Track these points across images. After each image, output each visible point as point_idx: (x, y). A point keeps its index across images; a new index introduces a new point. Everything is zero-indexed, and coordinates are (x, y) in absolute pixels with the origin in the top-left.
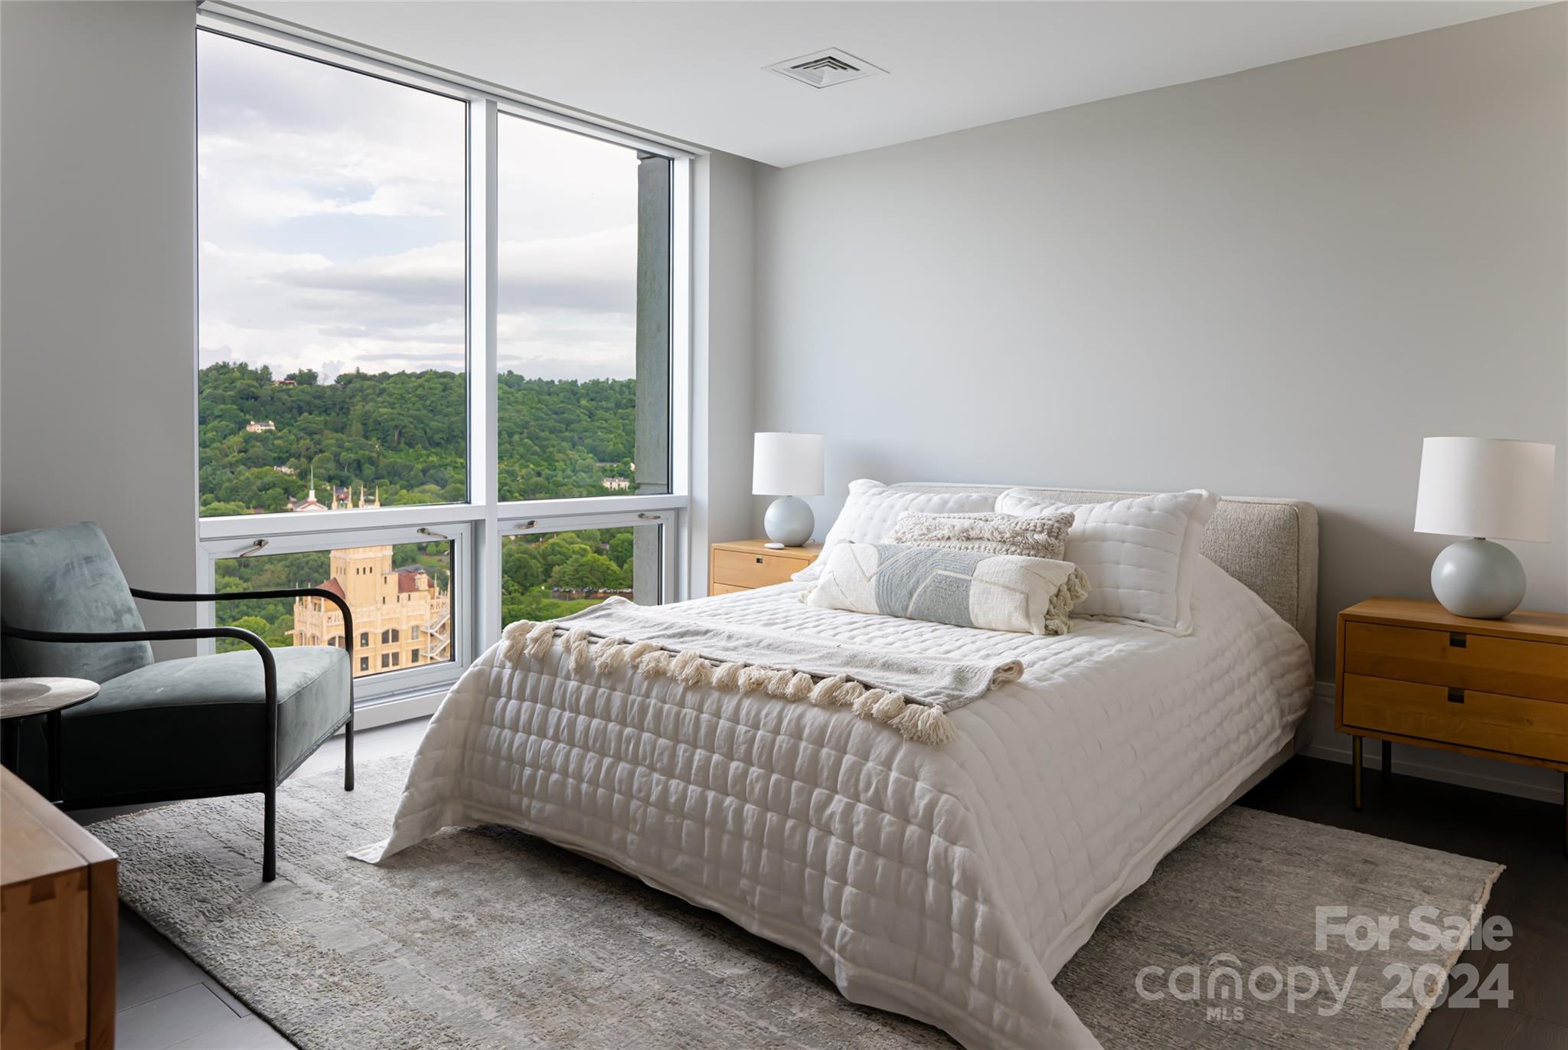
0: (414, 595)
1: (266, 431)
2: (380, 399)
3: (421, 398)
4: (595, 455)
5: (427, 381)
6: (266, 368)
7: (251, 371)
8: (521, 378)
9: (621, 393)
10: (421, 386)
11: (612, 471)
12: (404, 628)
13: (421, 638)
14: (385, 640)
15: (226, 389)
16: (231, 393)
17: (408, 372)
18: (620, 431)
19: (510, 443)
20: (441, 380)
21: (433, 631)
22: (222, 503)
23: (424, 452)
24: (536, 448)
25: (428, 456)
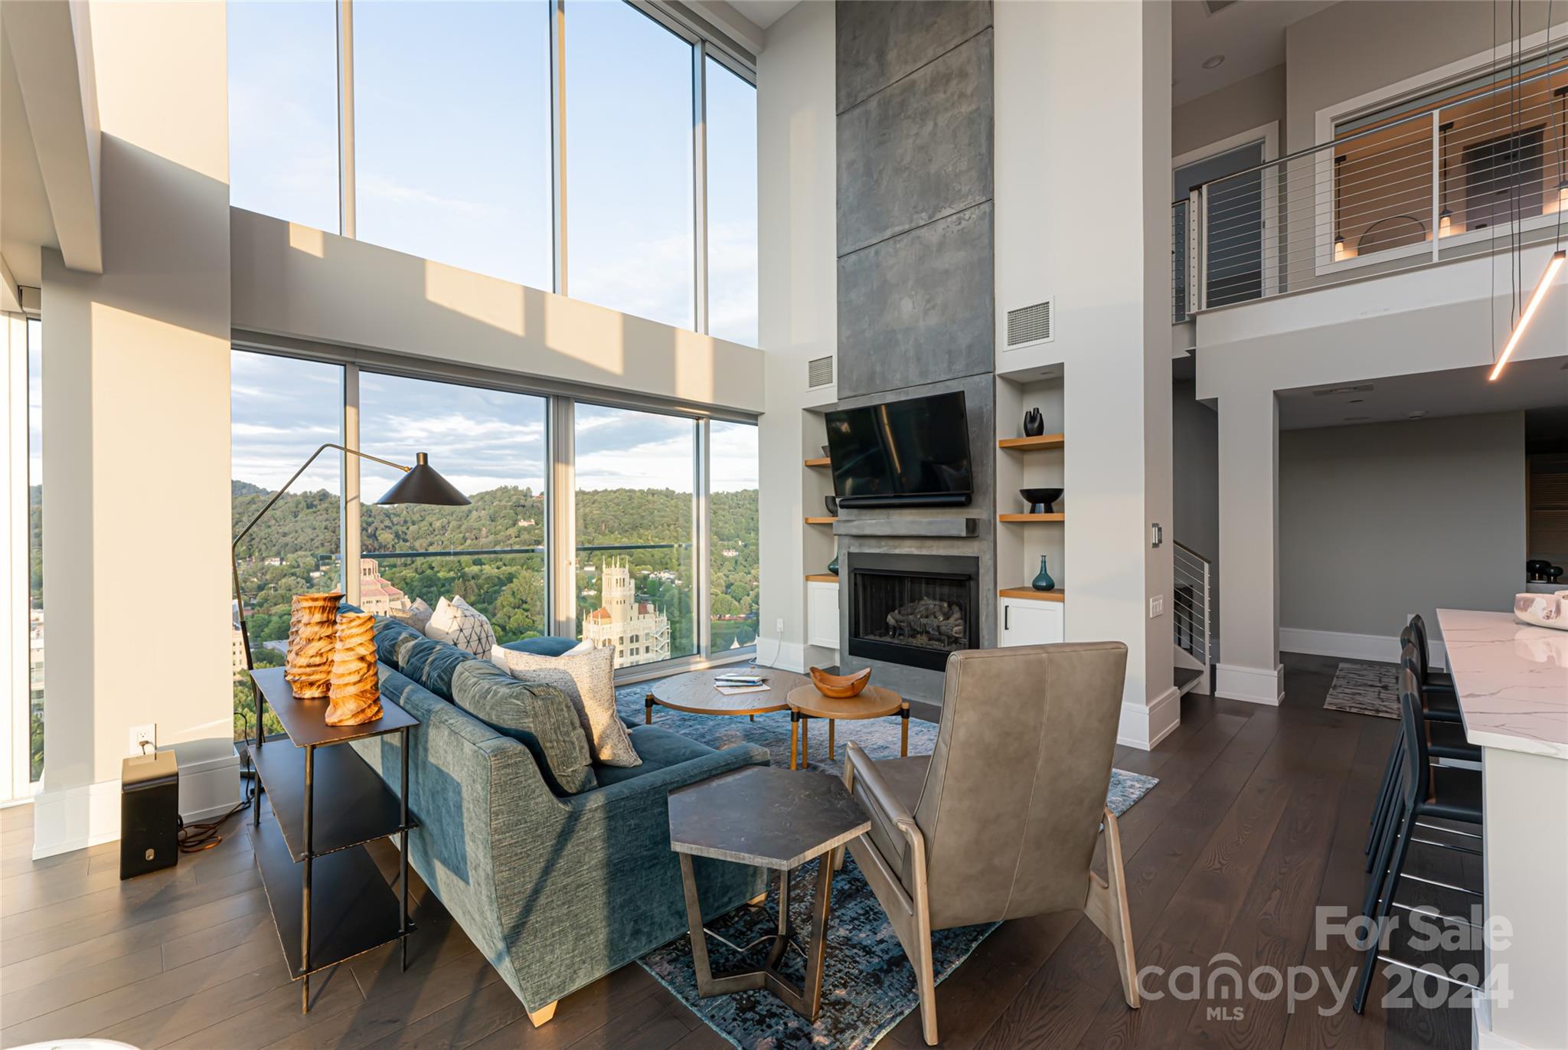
0: (646, 615)
1: (530, 525)
2: (594, 506)
3: (618, 505)
4: (718, 536)
5: (620, 494)
6: (529, 489)
7: (521, 491)
8: (674, 492)
9: (732, 500)
10: (617, 498)
11: (728, 546)
12: (641, 634)
13: (650, 640)
14: (632, 641)
15: (507, 502)
16: (510, 504)
17: (609, 489)
18: (732, 522)
19: (669, 530)
20: (628, 494)
21: (657, 636)
22: (508, 567)
23: (619, 536)
24: (684, 533)
25: (622, 538)
